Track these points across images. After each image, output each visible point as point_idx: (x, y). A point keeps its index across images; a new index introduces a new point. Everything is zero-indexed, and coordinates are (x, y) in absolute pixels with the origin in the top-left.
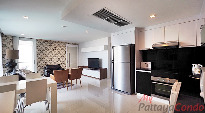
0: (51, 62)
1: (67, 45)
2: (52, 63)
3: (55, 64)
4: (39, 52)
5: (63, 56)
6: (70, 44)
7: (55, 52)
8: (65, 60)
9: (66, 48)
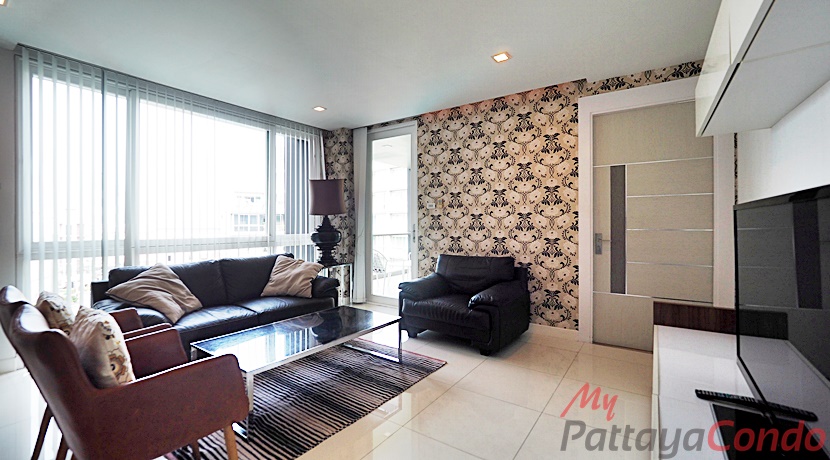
0: (477, 235)
1: (589, 105)
2: (482, 245)
3: (500, 255)
4: (428, 179)
5: (552, 196)
6: (619, 83)
7: (500, 172)
8: (572, 232)
9: (584, 128)
